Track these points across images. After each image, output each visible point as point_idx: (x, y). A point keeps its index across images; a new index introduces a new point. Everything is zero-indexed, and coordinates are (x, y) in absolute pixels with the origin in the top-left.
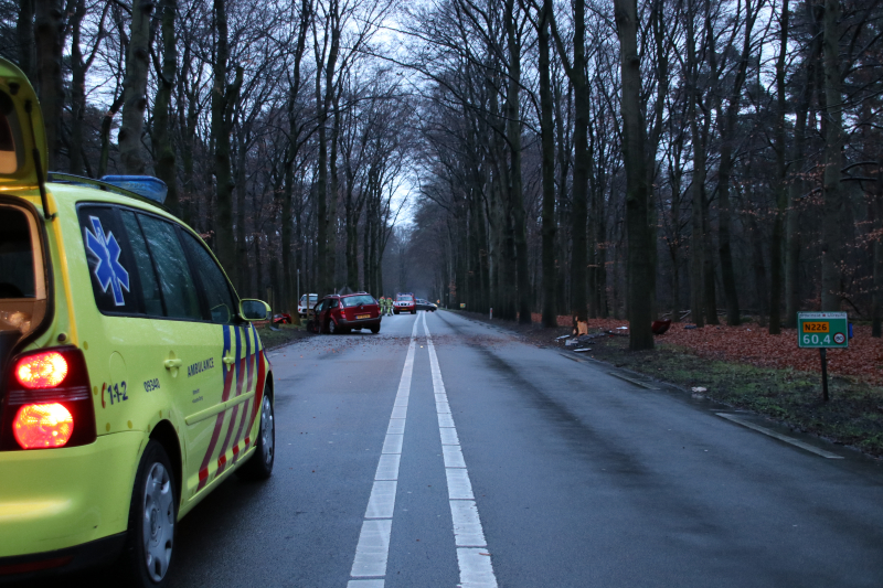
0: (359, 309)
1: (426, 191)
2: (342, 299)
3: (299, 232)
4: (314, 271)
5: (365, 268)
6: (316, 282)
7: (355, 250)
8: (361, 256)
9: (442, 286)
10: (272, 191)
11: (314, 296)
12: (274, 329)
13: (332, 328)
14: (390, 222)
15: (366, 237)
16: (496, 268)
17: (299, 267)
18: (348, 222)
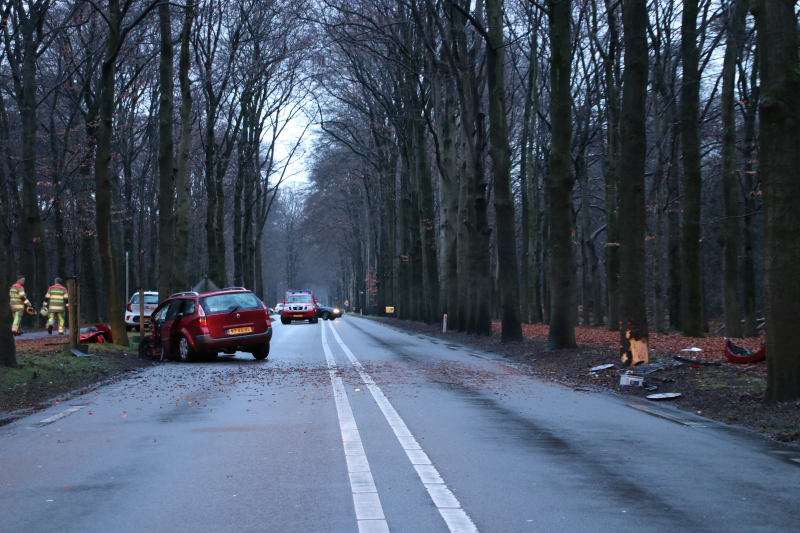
0: (232, 317)
1: (331, 130)
2: (202, 301)
3: (128, 192)
4: (153, 255)
5: (236, 250)
6: (157, 274)
7: (220, 221)
8: (228, 233)
9: (353, 279)
10: (83, 125)
11: (153, 296)
12: (79, 354)
13: (184, 351)
14: (274, 180)
15: (237, 199)
16: (453, 249)
17: (129, 247)
18: (209, 174)
